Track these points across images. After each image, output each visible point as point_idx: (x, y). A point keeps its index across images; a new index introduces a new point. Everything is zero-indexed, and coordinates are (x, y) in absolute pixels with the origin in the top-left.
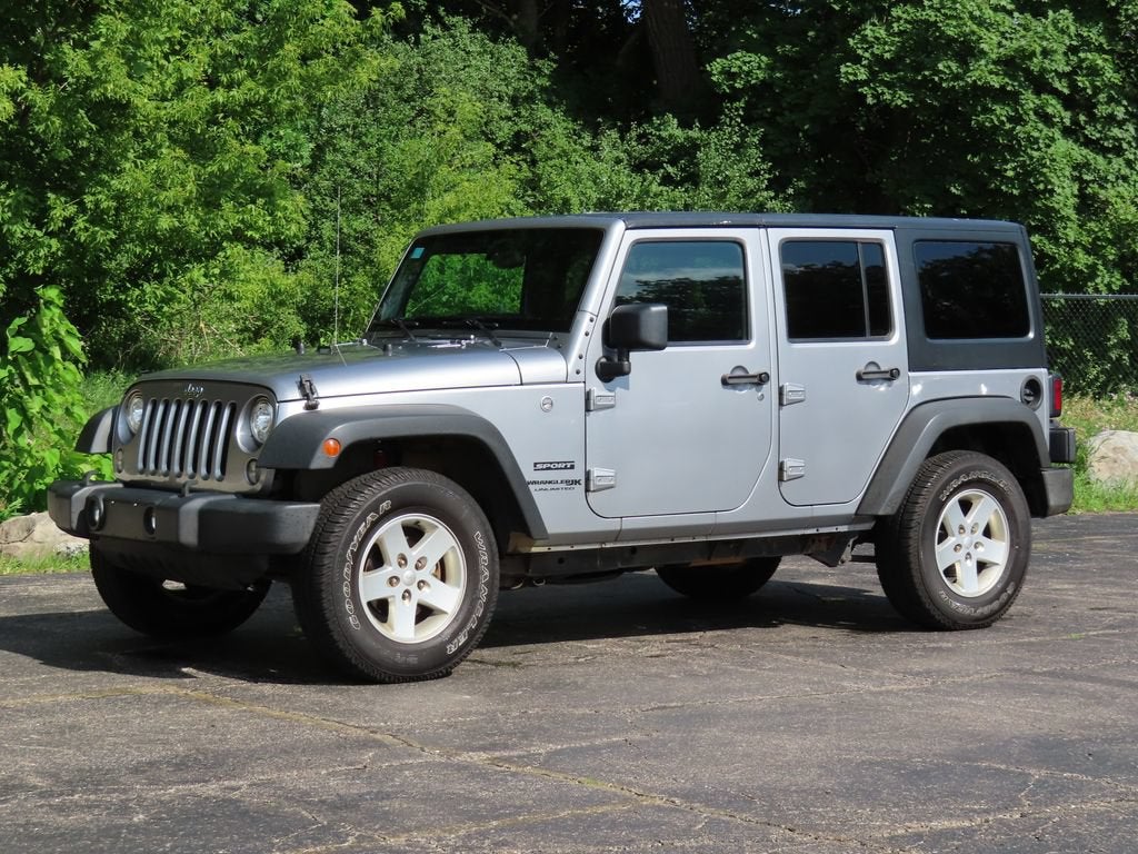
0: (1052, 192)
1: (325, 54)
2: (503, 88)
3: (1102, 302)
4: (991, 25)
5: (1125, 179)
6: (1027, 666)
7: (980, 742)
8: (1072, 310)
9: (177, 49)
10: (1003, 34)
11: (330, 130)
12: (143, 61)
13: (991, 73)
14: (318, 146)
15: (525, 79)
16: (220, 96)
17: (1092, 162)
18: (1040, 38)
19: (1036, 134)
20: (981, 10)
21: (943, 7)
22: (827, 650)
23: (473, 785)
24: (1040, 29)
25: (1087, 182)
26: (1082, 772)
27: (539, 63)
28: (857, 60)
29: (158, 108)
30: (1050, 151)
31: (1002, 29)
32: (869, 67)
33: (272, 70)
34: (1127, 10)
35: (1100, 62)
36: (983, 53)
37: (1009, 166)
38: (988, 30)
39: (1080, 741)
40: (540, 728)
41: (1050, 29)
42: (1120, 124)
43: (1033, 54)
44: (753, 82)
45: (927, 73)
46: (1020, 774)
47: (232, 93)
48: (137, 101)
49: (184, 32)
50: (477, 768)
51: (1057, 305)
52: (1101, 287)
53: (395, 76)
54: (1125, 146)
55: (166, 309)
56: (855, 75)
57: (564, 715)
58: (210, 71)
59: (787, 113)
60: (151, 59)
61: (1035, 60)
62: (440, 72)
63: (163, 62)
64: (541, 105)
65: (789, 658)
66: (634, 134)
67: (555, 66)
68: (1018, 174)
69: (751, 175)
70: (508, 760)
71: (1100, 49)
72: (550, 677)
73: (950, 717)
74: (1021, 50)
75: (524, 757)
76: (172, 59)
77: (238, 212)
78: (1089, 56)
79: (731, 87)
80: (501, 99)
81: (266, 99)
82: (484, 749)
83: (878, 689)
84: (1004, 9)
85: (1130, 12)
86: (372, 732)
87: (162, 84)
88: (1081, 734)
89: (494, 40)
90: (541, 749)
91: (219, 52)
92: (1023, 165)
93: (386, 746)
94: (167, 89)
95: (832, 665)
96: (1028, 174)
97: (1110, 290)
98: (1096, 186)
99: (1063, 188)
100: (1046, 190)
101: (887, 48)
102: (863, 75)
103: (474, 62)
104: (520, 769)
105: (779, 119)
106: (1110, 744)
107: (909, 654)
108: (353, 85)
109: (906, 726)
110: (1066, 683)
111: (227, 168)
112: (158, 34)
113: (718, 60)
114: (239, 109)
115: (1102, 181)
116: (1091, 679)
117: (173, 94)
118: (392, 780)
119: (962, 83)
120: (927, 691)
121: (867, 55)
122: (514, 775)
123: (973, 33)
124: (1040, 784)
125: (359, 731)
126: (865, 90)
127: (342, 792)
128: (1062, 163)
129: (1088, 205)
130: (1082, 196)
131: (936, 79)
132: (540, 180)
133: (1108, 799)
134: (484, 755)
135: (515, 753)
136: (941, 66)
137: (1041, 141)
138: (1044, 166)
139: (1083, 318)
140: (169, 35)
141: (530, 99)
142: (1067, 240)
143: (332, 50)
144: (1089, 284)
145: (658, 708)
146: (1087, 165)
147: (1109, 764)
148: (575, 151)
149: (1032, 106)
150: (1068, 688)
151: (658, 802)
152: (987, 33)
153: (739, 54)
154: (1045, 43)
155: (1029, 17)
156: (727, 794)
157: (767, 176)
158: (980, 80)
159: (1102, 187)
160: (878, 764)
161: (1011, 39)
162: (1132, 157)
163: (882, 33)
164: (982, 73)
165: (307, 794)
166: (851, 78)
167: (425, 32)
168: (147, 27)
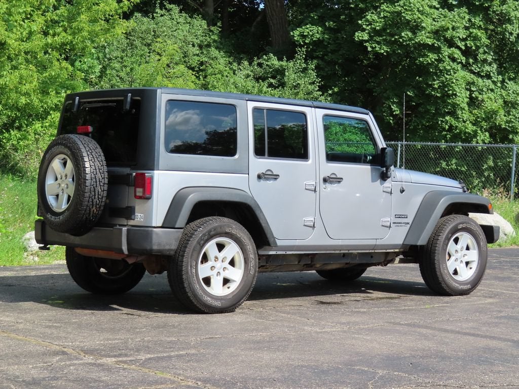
0: (456, 95)
1: (100, 20)
2: (195, 40)
3: (480, 148)
4: (428, 14)
5: (492, 90)
6: (398, 320)
7: (360, 356)
8: (465, 151)
9: (28, 17)
10: (434, 19)
11: (110, 59)
12: (12, 22)
13: (427, 37)
14: (104, 66)
15: (206, 36)
16: (49, 40)
17: (476, 81)
18: (451, 21)
19: (448, 68)
20: (423, 7)
21: (405, 5)
22: (304, 312)
23: (102, 374)
24: (452, 17)
25: (474, 91)
26: (405, 372)
27: (212, 28)
28: (364, 30)
29: (20, 45)
30: (455, 75)
31: (433, 17)
32: (369, 33)
33: (75, 28)
34: (493, 8)
35: (479, 34)
36: (423, 28)
37: (436, 83)
38: (427, 17)
39: (409, 357)
40: (148, 347)
41: (457, 17)
42: (490, 64)
43: (448, 29)
44: (314, 39)
45: (396, 37)
46: (373, 372)
47: (55, 39)
48: (9, 41)
49: (32, 9)
50: (108, 366)
51: (458, 150)
52: (479, 142)
53: (142, 33)
54: (492, 74)
55: (21, 143)
56: (363, 37)
57: (161, 341)
58: (44, 28)
59: (330, 54)
60: (16, 21)
61: (449, 32)
62: (164, 32)
63: (22, 23)
64: (213, 49)
65: (283, 315)
66: (256, 63)
67: (220, 30)
68: (440, 86)
69: (310, 84)
70: (125, 362)
71: (480, 28)
72: (163, 322)
73: (350, 345)
74: (442, 27)
75: (133, 361)
76: (26, 21)
77: (57, 97)
78: (474, 30)
79: (304, 42)
80: (193, 46)
81: (72, 42)
82: (115, 356)
83: (320, 331)
84: (435, 8)
85: (495, 9)
86: (64, 348)
87: (21, 33)
88: (411, 354)
89: (191, 17)
90: (143, 357)
91: (49, 19)
92: (443, 82)
93: (67, 354)
94: (24, 36)
95: (303, 319)
96: (445, 86)
97: (484, 143)
98: (477, 93)
99: (461, 93)
100: (453, 94)
101: (378, 24)
102: (366, 37)
103: (181, 27)
104: (128, 367)
105: (326, 57)
106: (423, 359)
107: (343, 314)
108: (114, 35)
109: (327, 348)
110: (413, 329)
111: (53, 74)
112: (19, 10)
113: (298, 29)
114: (58, 46)
115: (481, 91)
116: (426, 327)
117: (27, 38)
118: (63, 371)
119: (413, 42)
120: (345, 332)
121: (368, 28)
122: (124, 369)
123: (419, 18)
124: (382, 377)
125: (57, 347)
126: (367, 44)
127: (35, 376)
128: (461, 81)
129: (473, 102)
130: (471, 98)
131: (401, 40)
132: (209, 84)
133: (412, 385)
134: (114, 359)
135: (130, 359)
136: (403, 34)
137: (451, 71)
138: (453, 83)
139: (471, 156)
140: (25, 10)
141: (208, 46)
142: (463, 119)
143: (104, 18)
144: (474, 140)
145: (210, 338)
146: (473, 83)
147: (419, 368)
148: (225, 70)
149: (447, 54)
150: (414, 332)
151: (190, 384)
152: (425, 18)
153: (308, 26)
154: (454, 24)
155: (447, 11)
156: (225, 380)
157: (318, 84)
158: (422, 41)
159: (480, 94)
160: (305, 366)
161: (438, 21)
162: (496, 80)
163: (375, 17)
164: (423, 38)
165: (18, 377)
166: (360, 38)
167: (157, 13)
168: (14, 6)
